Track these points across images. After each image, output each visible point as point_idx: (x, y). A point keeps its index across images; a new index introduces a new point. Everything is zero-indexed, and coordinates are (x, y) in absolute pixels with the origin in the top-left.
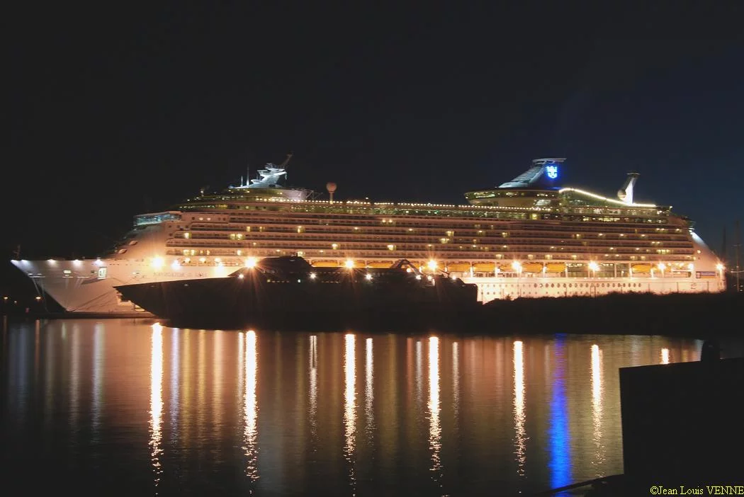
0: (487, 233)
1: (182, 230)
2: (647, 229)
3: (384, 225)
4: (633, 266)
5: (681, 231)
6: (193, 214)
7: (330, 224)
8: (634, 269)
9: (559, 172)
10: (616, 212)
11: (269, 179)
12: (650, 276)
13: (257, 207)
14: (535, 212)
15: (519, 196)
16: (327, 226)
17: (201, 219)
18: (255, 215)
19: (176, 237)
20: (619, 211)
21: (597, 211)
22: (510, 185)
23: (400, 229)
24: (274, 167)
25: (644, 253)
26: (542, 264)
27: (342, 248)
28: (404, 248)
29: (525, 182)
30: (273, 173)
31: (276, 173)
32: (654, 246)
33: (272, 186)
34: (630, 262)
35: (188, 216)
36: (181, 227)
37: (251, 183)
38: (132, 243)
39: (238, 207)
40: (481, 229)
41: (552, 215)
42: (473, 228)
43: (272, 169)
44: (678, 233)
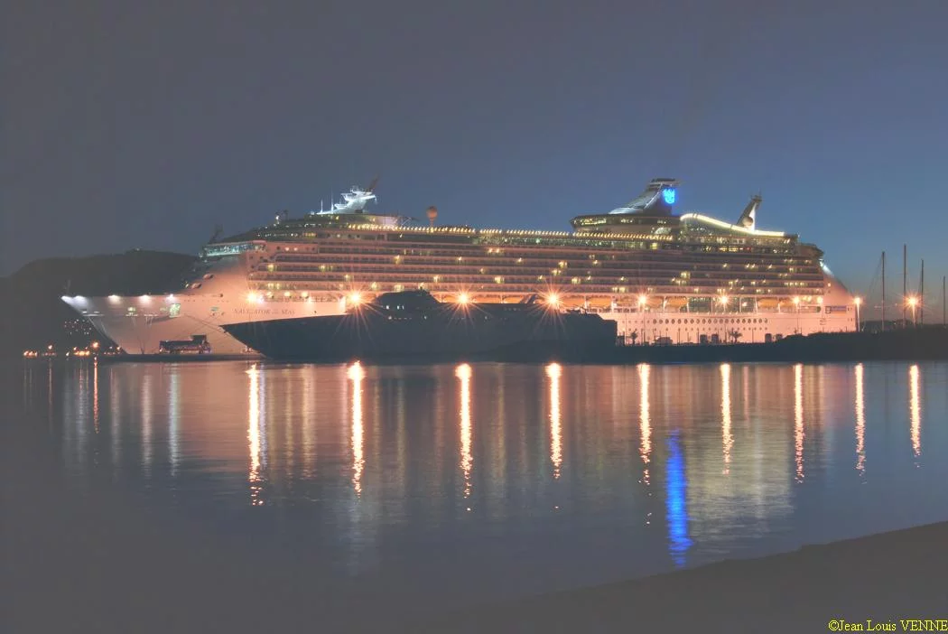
0: (603, 264)
1: (266, 261)
2: (774, 261)
3: (490, 255)
4: (758, 300)
5: (810, 262)
6: (278, 244)
7: (430, 255)
8: (760, 304)
9: (677, 196)
10: (741, 242)
11: (354, 204)
12: (777, 311)
13: (350, 236)
14: (655, 241)
15: (636, 223)
16: (428, 257)
17: (287, 249)
18: (348, 244)
19: (259, 270)
20: (744, 241)
21: (720, 240)
22: (624, 211)
23: (508, 260)
24: (361, 190)
25: (770, 286)
26: (662, 298)
27: (445, 280)
28: (513, 281)
29: (639, 207)
30: (359, 196)
31: (361, 197)
32: (781, 278)
33: (359, 211)
34: (755, 296)
35: (273, 246)
36: (265, 258)
37: (335, 208)
38: (206, 276)
39: (329, 235)
40: (596, 259)
41: (673, 245)
42: (587, 258)
43: (358, 193)
44: (807, 264)
